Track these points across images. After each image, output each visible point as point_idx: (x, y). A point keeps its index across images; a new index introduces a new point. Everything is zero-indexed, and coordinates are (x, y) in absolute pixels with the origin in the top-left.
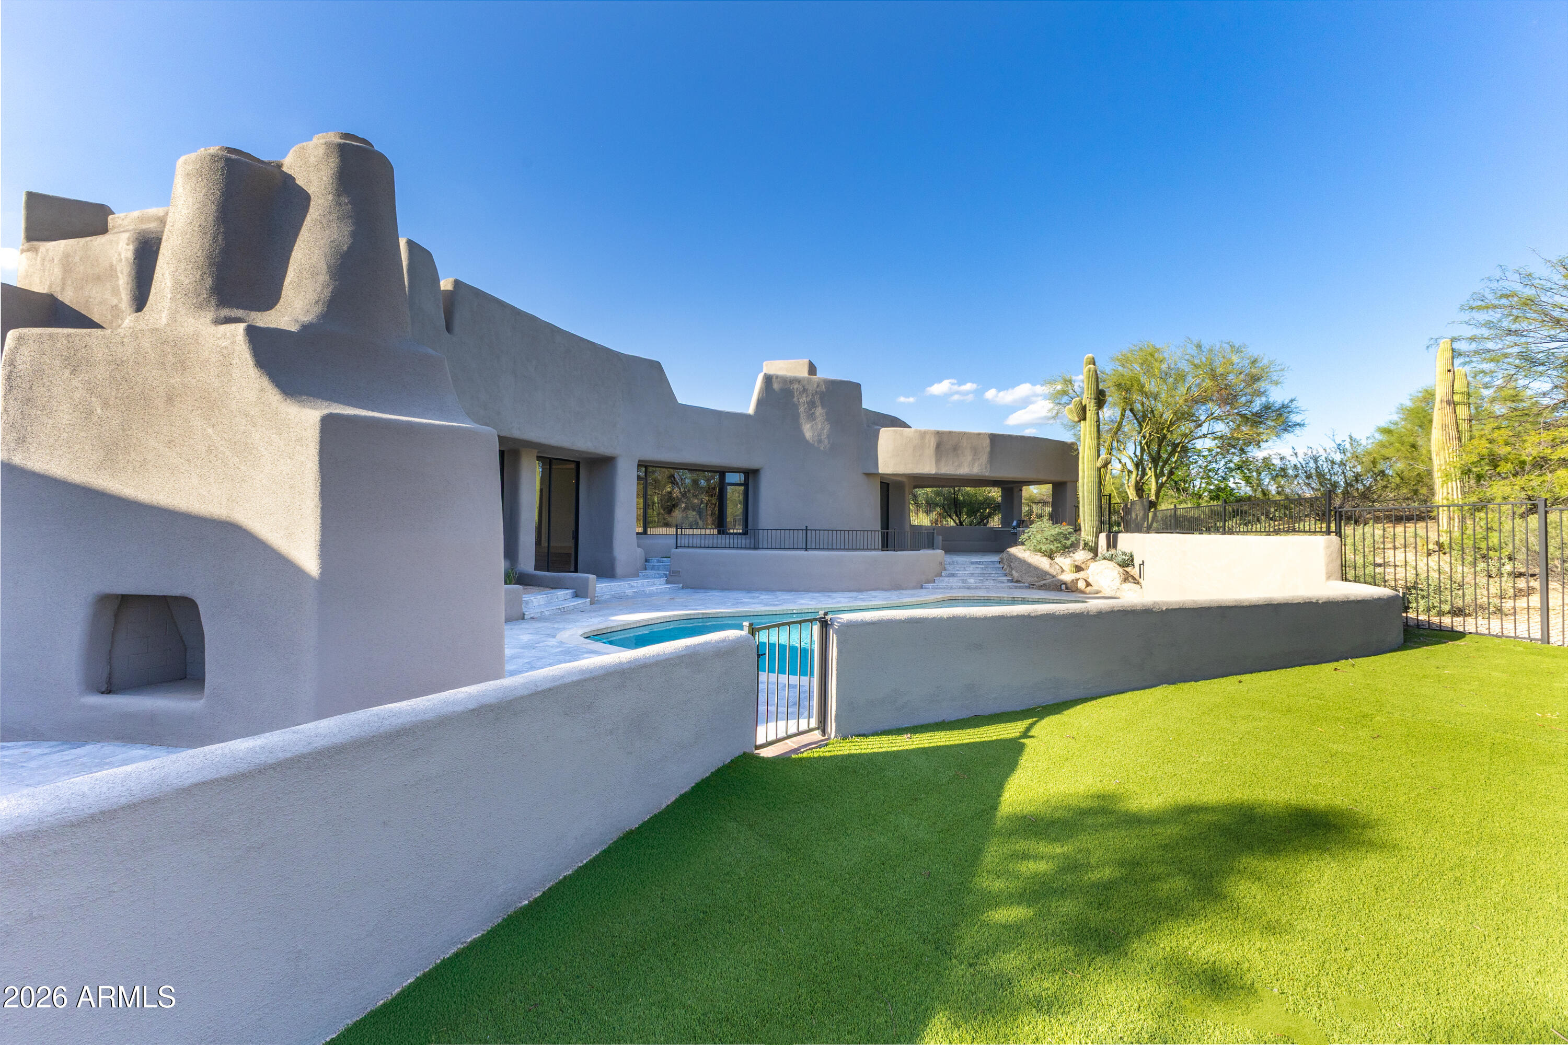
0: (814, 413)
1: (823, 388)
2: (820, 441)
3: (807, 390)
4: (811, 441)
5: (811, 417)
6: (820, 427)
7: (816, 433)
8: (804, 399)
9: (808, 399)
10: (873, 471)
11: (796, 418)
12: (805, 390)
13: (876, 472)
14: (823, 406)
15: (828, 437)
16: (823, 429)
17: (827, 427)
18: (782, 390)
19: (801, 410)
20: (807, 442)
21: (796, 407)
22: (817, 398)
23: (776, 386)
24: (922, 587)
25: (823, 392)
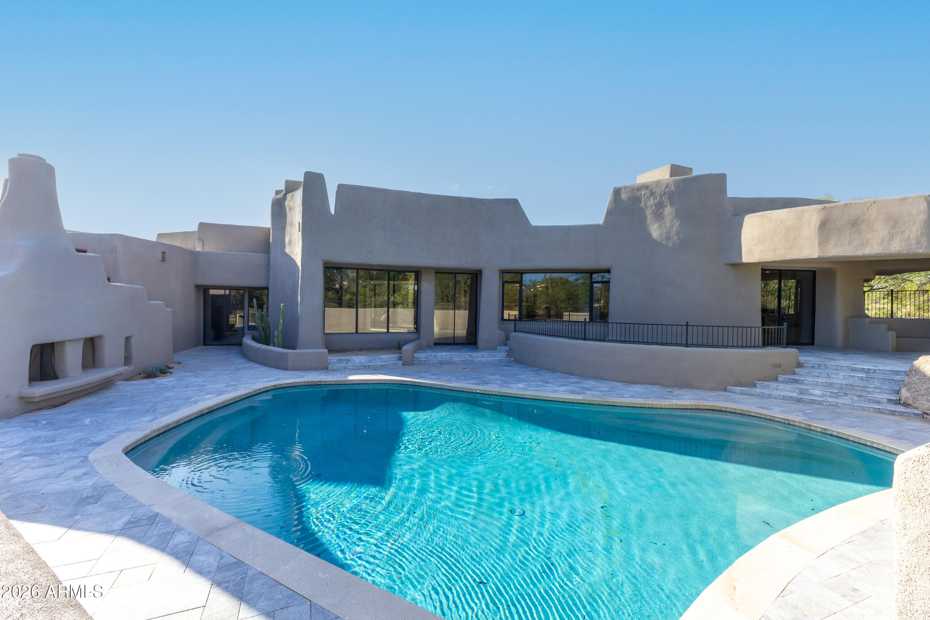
0: (662, 213)
1: (673, 188)
2: (668, 238)
3: (655, 193)
4: (659, 240)
5: (659, 216)
6: (668, 225)
7: (664, 231)
8: (651, 202)
9: (656, 201)
10: (737, 261)
11: (643, 220)
12: (652, 194)
13: (740, 262)
14: (672, 204)
15: (678, 233)
16: (672, 227)
17: (677, 224)
18: (629, 198)
19: (648, 212)
20: (655, 241)
21: (642, 211)
22: (665, 199)
23: (624, 196)
24: (725, 390)
25: (672, 191)
